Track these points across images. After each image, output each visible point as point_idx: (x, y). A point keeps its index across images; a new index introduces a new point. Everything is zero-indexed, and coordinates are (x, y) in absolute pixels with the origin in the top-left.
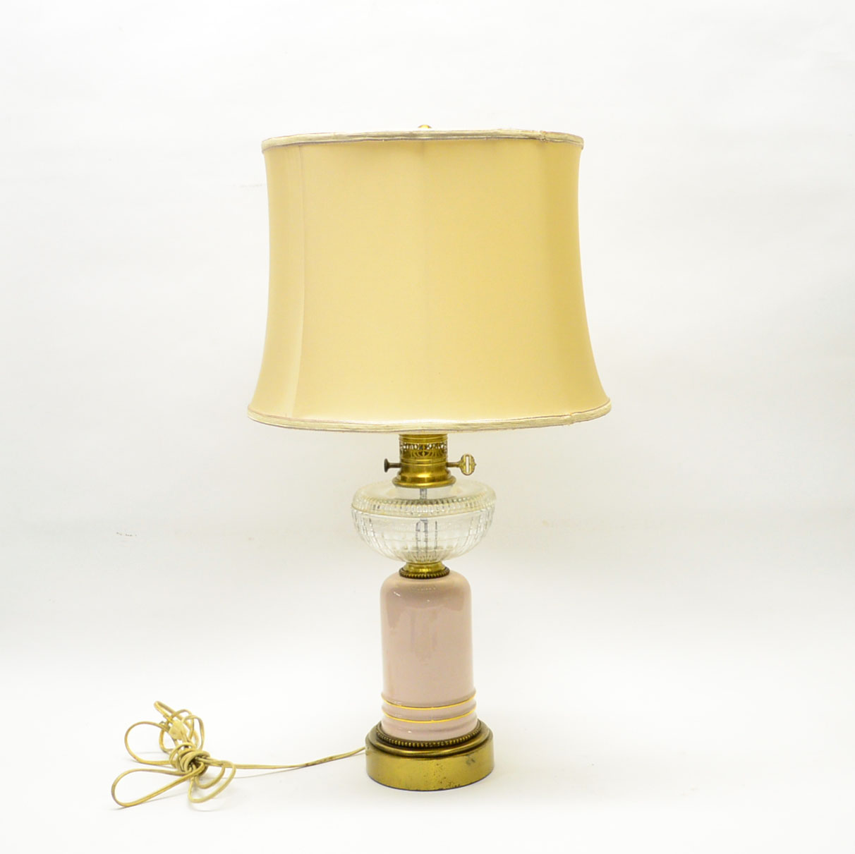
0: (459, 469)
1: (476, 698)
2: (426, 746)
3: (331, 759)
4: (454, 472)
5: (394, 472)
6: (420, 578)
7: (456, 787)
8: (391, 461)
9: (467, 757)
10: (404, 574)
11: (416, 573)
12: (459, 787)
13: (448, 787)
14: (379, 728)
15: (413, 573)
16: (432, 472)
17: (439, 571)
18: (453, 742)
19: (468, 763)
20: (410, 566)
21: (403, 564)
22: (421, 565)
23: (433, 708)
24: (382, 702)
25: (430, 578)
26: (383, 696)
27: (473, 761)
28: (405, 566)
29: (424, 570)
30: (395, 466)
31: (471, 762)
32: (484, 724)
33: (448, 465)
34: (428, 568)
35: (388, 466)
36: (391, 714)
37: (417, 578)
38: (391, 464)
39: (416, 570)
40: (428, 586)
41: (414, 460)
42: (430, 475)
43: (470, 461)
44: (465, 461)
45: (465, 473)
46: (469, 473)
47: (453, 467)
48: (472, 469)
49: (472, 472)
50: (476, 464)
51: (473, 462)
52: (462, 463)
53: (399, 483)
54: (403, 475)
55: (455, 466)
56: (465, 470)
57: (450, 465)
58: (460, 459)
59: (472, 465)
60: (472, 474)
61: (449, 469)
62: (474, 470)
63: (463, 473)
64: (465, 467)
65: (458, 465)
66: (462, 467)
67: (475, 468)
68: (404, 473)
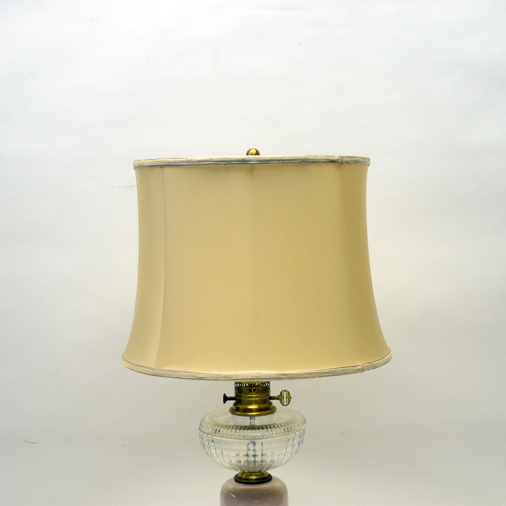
0: (279, 401)
4: (275, 403)
5: (230, 403)
6: (250, 483)
8: (228, 395)
10: (238, 479)
11: (247, 480)
15: (244, 479)
16: (259, 404)
17: (264, 478)
20: (242, 474)
22: (251, 473)
25: (258, 483)
28: (238, 474)
29: (253, 477)
30: (231, 399)
34: (256, 475)
35: (226, 399)
37: (247, 483)
38: (228, 398)
39: (247, 477)
40: (256, 490)
41: (245, 395)
42: (257, 407)
43: (287, 396)
44: (283, 394)
45: (284, 404)
46: (286, 405)
47: (274, 399)
48: (288, 401)
49: (288, 404)
50: (291, 398)
51: (289, 396)
52: (281, 396)
53: (234, 412)
54: (237, 406)
55: (276, 399)
56: (283, 402)
57: (272, 398)
58: (280, 394)
59: (289, 398)
60: (288, 406)
61: (271, 401)
62: (290, 402)
63: (282, 404)
64: (283, 400)
65: (278, 398)
66: (281, 400)
67: (291, 400)
68: (238, 404)
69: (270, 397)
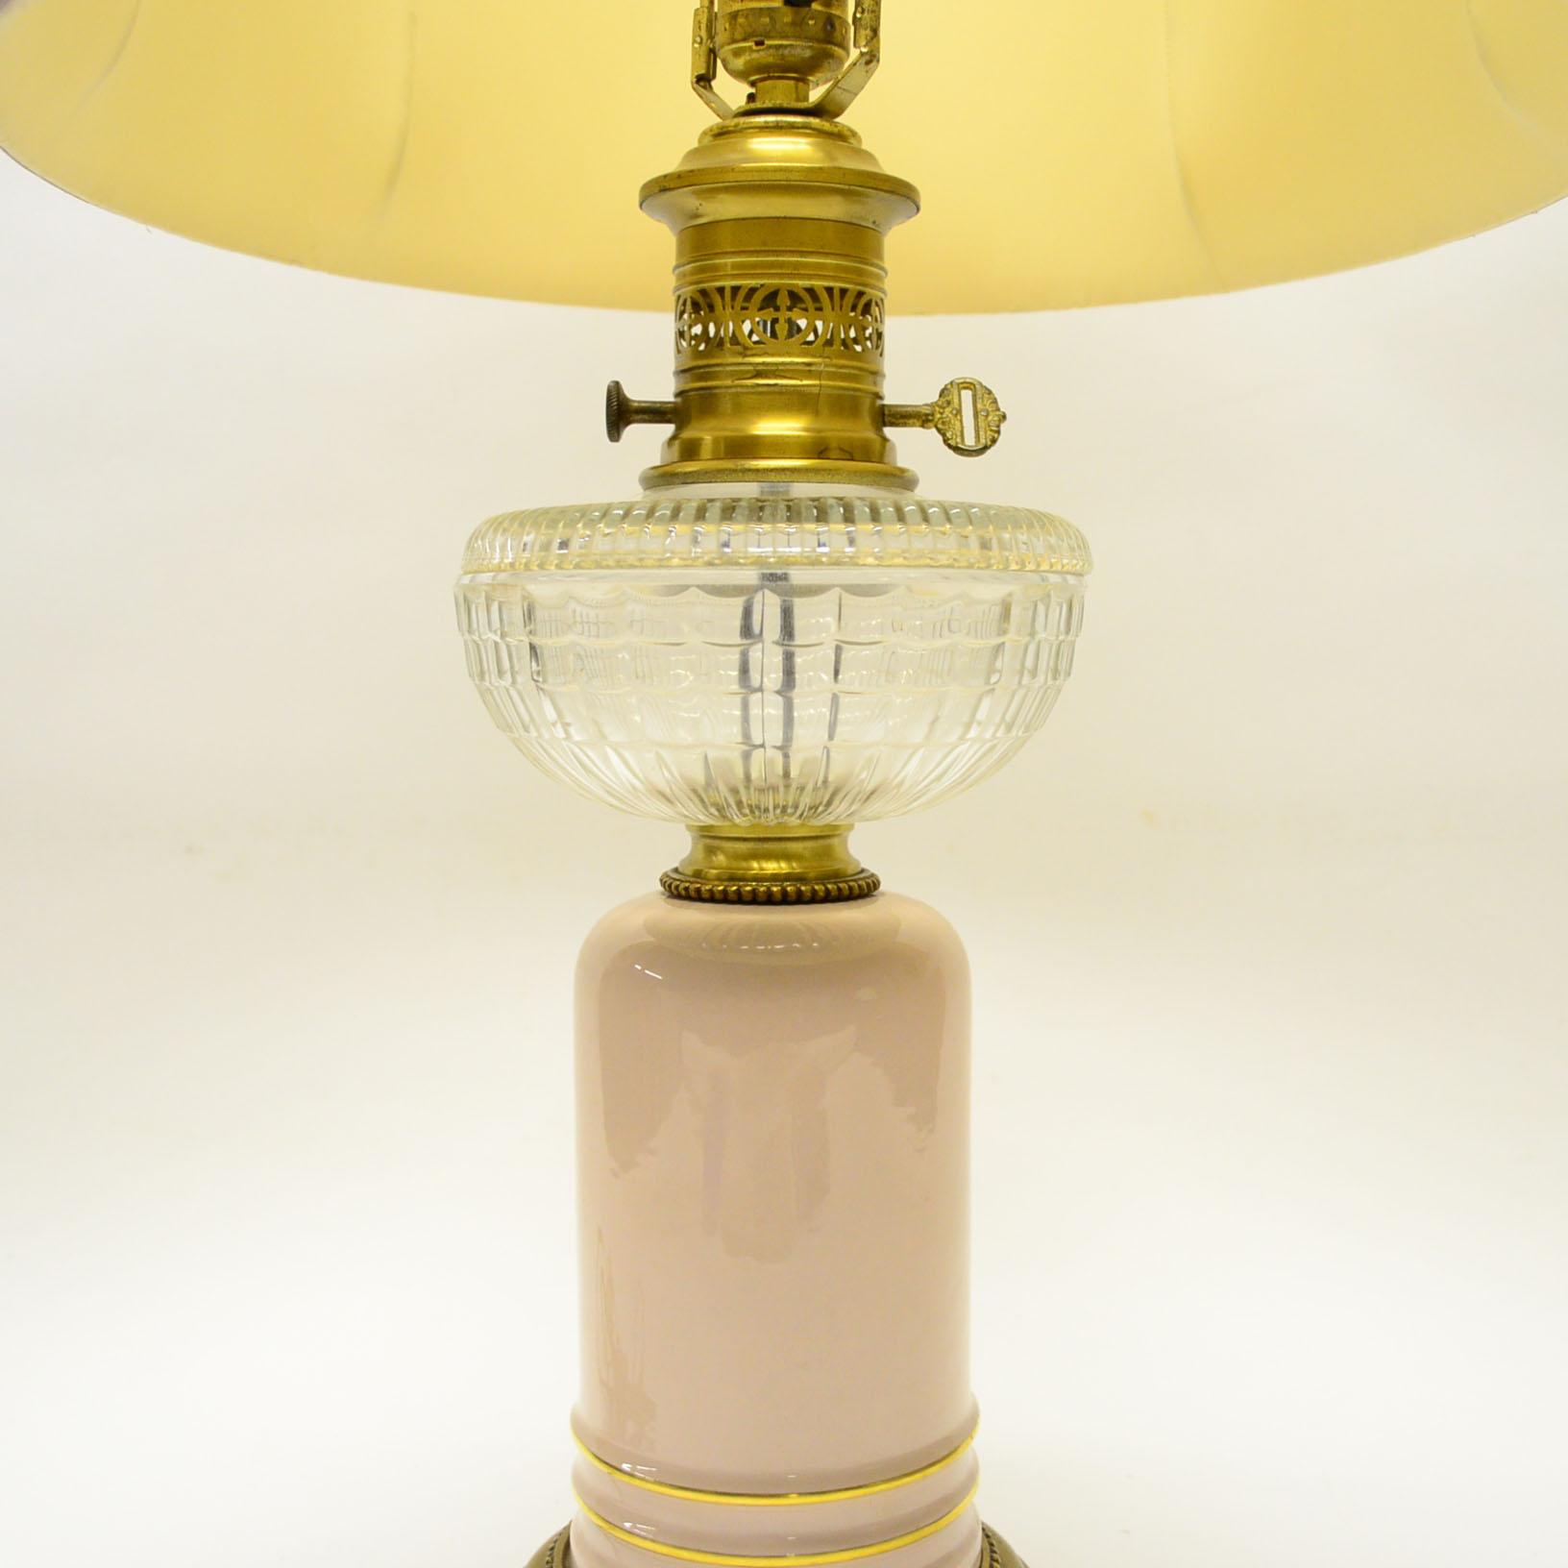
1: (981, 1446)
5: (649, 441)
6: (755, 900)
8: (637, 393)
10: (682, 890)
11: (732, 879)
14: (557, 1564)
15: (719, 879)
17: (836, 876)
20: (711, 851)
21: (677, 849)
22: (766, 844)
23: (794, 1499)
25: (799, 900)
28: (688, 861)
29: (771, 867)
30: (655, 413)
33: (888, 417)
34: (786, 856)
35: (621, 413)
37: (740, 899)
38: (636, 404)
39: (735, 864)
40: (789, 935)
41: (740, 360)
42: (806, 429)
43: (979, 406)
44: (956, 401)
45: (960, 446)
46: (975, 448)
47: (905, 425)
48: (989, 432)
49: (989, 443)
50: (1004, 417)
51: (990, 409)
52: (944, 408)
53: (667, 469)
54: (687, 434)
55: (915, 421)
56: (959, 434)
57: (892, 415)
58: (936, 398)
59: (990, 418)
60: (989, 452)
61: (888, 431)
62: (996, 435)
63: (950, 446)
64: (958, 423)
65: (927, 415)
66: (943, 423)
67: (1003, 426)
68: (694, 424)
69: (884, 406)
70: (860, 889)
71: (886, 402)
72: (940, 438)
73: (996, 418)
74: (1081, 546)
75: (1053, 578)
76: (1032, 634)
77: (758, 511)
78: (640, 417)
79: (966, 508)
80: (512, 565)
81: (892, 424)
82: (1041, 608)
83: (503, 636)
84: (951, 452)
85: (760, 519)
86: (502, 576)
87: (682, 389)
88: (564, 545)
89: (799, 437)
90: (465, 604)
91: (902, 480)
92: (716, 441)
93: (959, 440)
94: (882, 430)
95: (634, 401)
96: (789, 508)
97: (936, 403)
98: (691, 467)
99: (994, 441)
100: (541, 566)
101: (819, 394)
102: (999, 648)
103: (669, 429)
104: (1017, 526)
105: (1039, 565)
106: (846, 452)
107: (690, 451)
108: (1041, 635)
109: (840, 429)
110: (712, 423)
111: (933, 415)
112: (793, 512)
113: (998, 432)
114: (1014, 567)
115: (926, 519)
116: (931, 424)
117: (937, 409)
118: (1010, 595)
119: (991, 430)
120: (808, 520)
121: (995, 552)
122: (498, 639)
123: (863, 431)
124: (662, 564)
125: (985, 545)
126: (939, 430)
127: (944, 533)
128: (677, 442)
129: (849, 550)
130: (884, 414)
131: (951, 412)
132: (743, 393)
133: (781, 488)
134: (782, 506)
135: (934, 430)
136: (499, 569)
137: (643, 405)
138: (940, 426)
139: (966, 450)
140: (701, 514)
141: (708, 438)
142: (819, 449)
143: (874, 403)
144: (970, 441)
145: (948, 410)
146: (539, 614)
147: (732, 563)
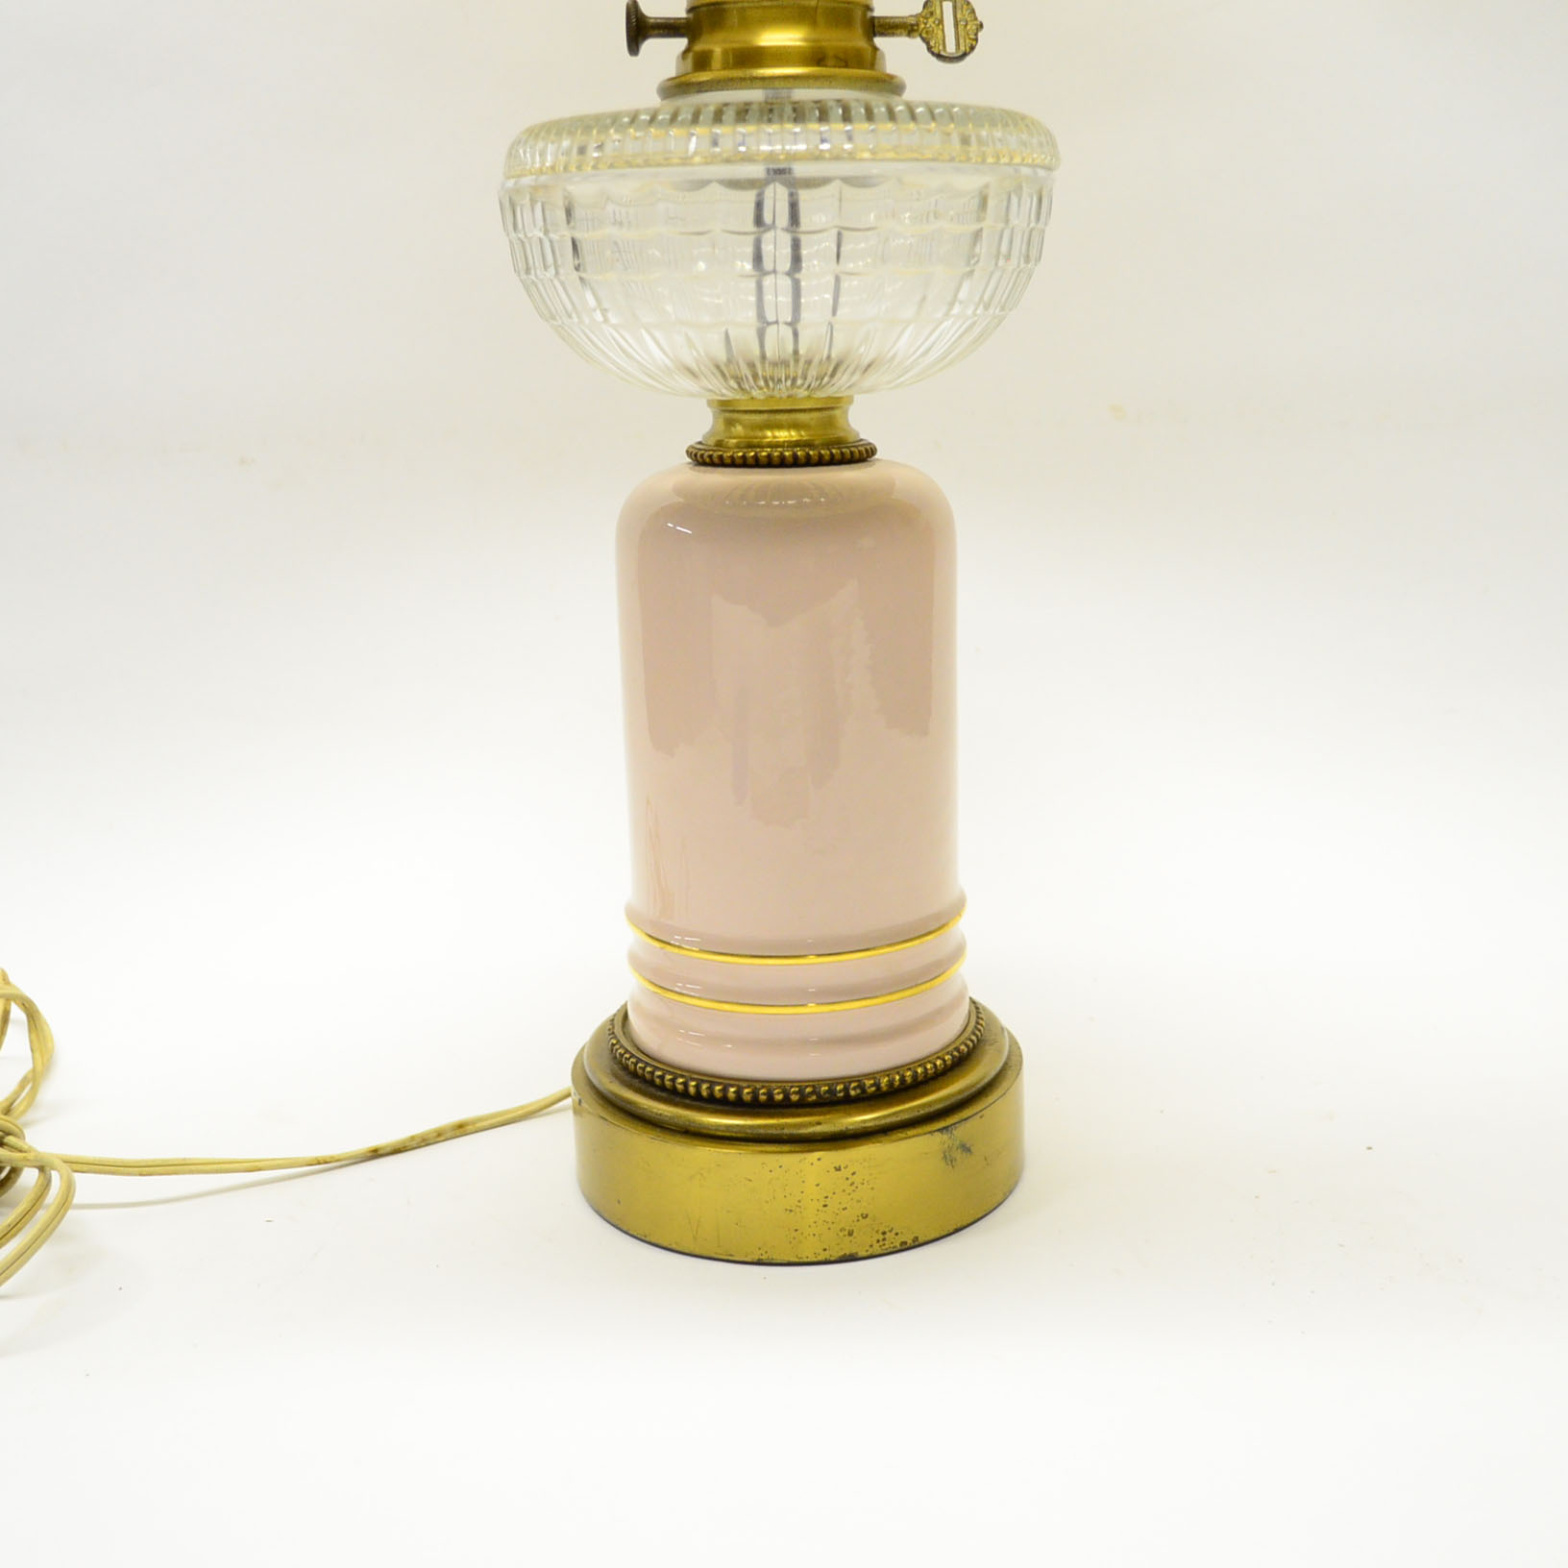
0: (917, 43)
1: (965, 926)
2: (795, 1098)
3: (461, 1129)
4: (898, 54)
5: (665, 55)
6: (769, 464)
7: (905, 1248)
8: (652, 12)
9: (945, 1137)
10: (705, 458)
11: (750, 446)
12: (917, 1244)
13: (877, 1249)
14: (618, 1031)
15: (738, 446)
17: (839, 442)
18: (891, 1083)
19: (948, 1159)
20: (730, 423)
21: (700, 425)
22: (775, 415)
23: (812, 960)
24: (628, 938)
25: (808, 463)
26: (634, 917)
27: (966, 1149)
28: (712, 433)
29: (783, 435)
30: (669, 28)
31: (958, 1155)
32: (992, 1019)
33: (878, 27)
34: (795, 426)
35: (639, 30)
36: (660, 982)
37: (757, 464)
38: (652, 21)
39: (752, 434)
40: (801, 491)
42: (805, 40)
43: (959, 16)
44: (938, 12)
45: (943, 53)
46: (956, 55)
47: (893, 35)
48: (967, 41)
49: (968, 50)
50: (981, 26)
51: (969, 19)
52: (927, 18)
53: (683, 79)
54: (699, 47)
55: (903, 31)
56: (941, 42)
57: (881, 26)
58: (920, 9)
59: (969, 27)
60: (968, 59)
61: (878, 41)
62: (974, 43)
63: (933, 54)
64: (940, 33)
65: (912, 25)
66: (927, 32)
67: (980, 34)
68: (705, 37)
69: (873, 18)
70: (860, 455)
71: (876, 14)
72: (924, 46)
73: (974, 27)
74: (1049, 141)
75: (1025, 171)
76: (1007, 221)
77: (769, 112)
78: (656, 32)
79: (949, 107)
80: (553, 168)
81: (882, 34)
82: (1014, 200)
83: (546, 232)
84: (934, 59)
85: (770, 121)
86: (543, 178)
87: (692, 5)
88: (600, 147)
89: (799, 47)
90: (510, 206)
91: (891, 85)
92: (725, 52)
93: (941, 48)
94: (872, 40)
95: (650, 18)
96: (795, 110)
97: (920, 14)
98: (704, 76)
99: (972, 48)
100: (579, 168)
101: (817, 7)
102: (977, 235)
103: (682, 43)
104: (993, 124)
105: (1012, 159)
106: (841, 60)
107: (702, 62)
108: (1014, 221)
109: (836, 39)
110: (720, 36)
111: (918, 25)
112: (799, 114)
113: (976, 40)
114: (990, 160)
115: (913, 117)
116: (916, 34)
117: (921, 19)
118: (987, 186)
119: (970, 39)
120: (810, 121)
121: (974, 147)
122: (541, 235)
123: (857, 41)
124: (686, 161)
125: (965, 141)
126: (923, 39)
127: (929, 131)
128: (690, 55)
129: (848, 146)
130: (874, 26)
131: (934, 22)
132: (750, 8)
133: (784, 93)
134: (788, 109)
135: (919, 39)
136: (541, 172)
137: (659, 21)
138: (924, 35)
139: (946, 57)
140: (718, 117)
141: (718, 51)
142: (816, 57)
143: (864, 15)
144: (951, 48)
145: (931, 20)
146: (578, 213)
147: (747, 159)
